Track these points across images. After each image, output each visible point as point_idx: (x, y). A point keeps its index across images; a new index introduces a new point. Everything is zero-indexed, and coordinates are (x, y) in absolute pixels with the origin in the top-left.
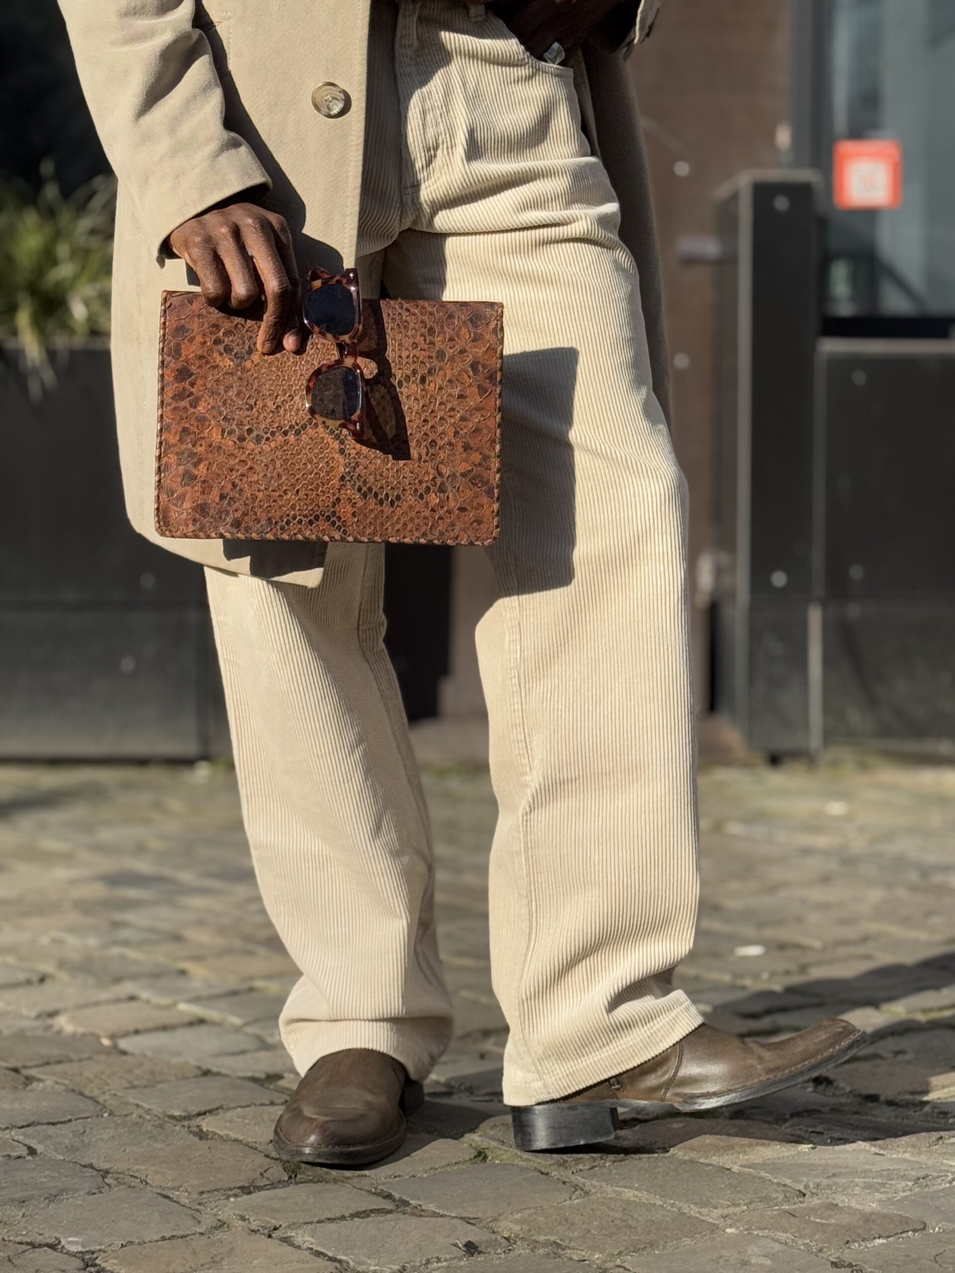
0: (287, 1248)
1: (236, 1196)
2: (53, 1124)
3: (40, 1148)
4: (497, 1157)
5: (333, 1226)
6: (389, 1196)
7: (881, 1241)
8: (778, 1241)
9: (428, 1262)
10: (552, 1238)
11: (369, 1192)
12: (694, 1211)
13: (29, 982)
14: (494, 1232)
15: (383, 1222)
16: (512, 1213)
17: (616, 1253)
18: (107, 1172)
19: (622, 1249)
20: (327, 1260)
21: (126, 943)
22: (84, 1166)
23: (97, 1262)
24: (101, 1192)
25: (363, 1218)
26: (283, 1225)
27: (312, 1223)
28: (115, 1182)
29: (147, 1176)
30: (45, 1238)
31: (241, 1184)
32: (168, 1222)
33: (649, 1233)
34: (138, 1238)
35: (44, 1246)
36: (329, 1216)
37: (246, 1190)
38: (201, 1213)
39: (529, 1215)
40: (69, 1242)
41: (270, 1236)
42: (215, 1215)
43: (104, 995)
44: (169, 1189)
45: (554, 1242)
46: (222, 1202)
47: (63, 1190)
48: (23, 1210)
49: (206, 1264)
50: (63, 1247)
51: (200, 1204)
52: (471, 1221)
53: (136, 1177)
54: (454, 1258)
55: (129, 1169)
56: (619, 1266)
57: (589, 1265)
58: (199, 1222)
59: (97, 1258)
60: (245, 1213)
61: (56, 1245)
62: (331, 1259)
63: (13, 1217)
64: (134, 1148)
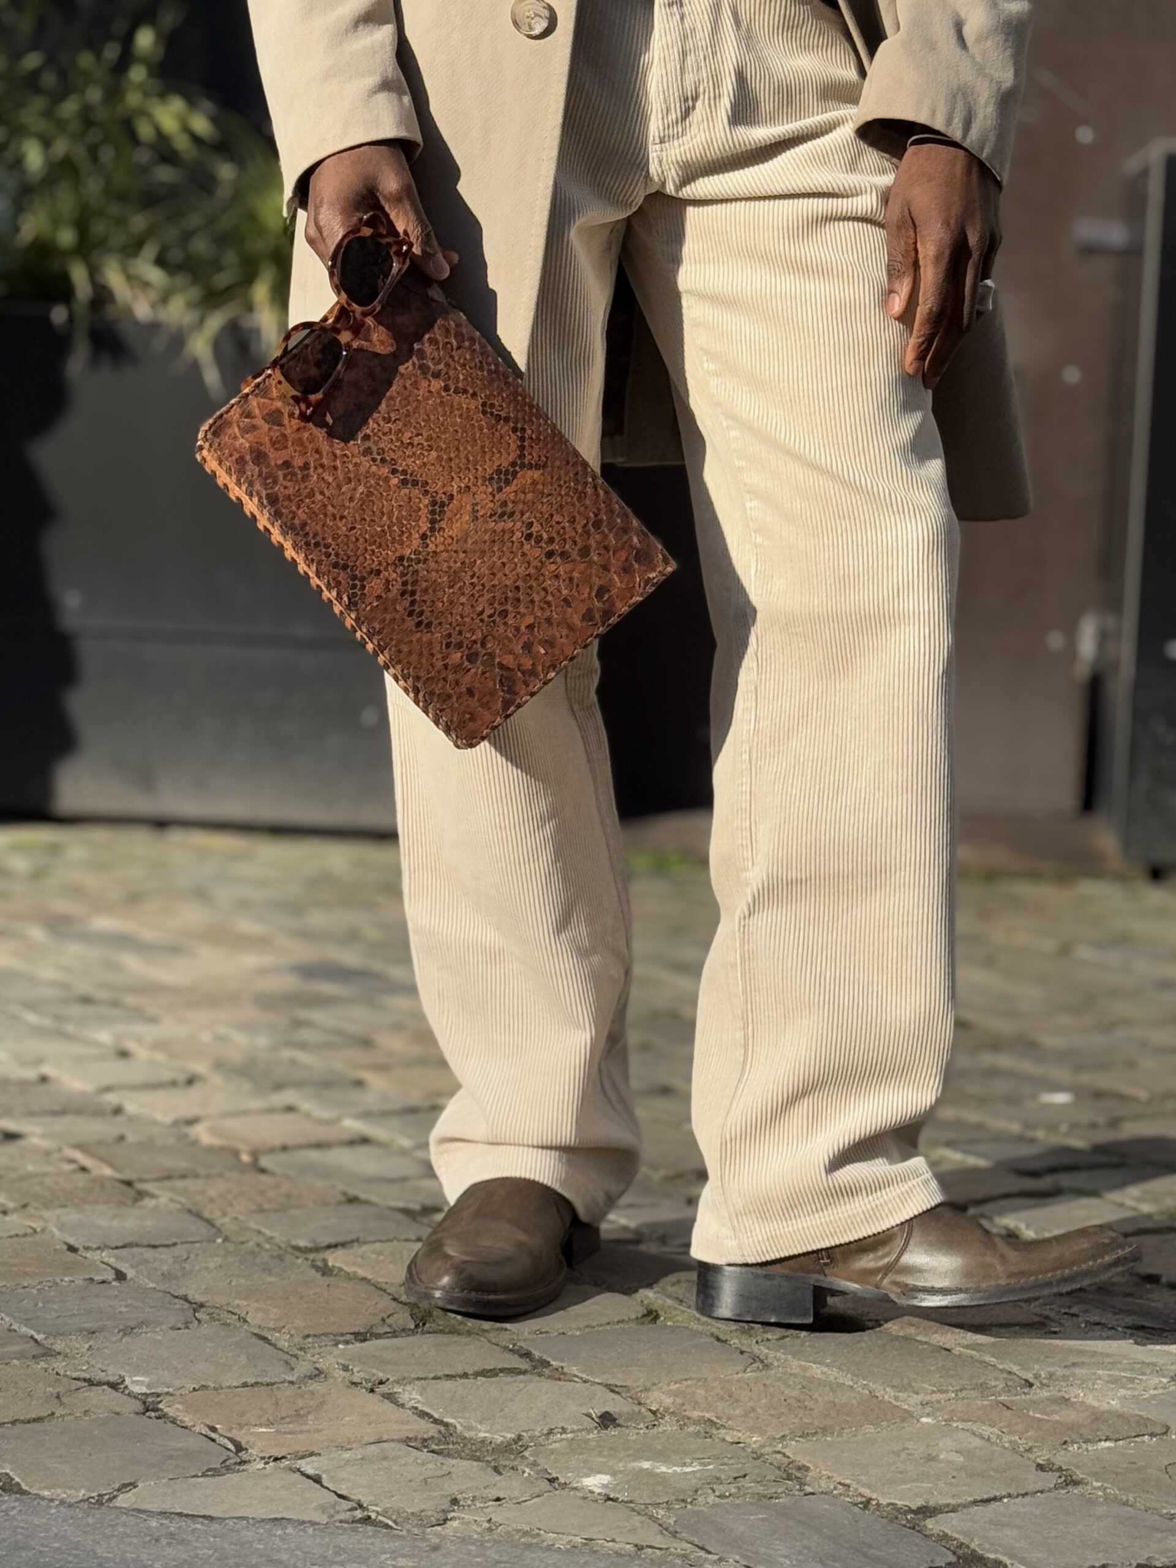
0: (388, 1405)
1: (347, 1342)
2: (155, 1247)
3: (130, 1273)
4: (670, 1319)
5: (448, 1384)
6: (527, 1355)
7: (1108, 1444)
8: (981, 1437)
9: (551, 1432)
10: (707, 1415)
11: (506, 1348)
12: (888, 1394)
13: (174, 1084)
14: (640, 1404)
15: (510, 1383)
16: (669, 1384)
17: (778, 1437)
18: (202, 1306)
19: (787, 1432)
20: (432, 1422)
21: (303, 1046)
22: (177, 1297)
23: (160, 1406)
24: (188, 1328)
25: (489, 1377)
26: (391, 1380)
27: (425, 1379)
28: (208, 1317)
29: (247, 1313)
30: (107, 1375)
31: (356, 1330)
32: (255, 1366)
33: (826, 1416)
34: (214, 1382)
35: (104, 1384)
36: (447, 1372)
37: (361, 1337)
38: (298, 1359)
39: (687, 1387)
40: (133, 1382)
41: (372, 1391)
42: (315, 1362)
43: (257, 1103)
44: (269, 1329)
45: (709, 1419)
46: (328, 1348)
47: (142, 1323)
48: (91, 1343)
49: (288, 1416)
50: (126, 1387)
51: (301, 1349)
52: (617, 1389)
53: (235, 1314)
54: (583, 1430)
55: (228, 1304)
56: (779, 1452)
57: (743, 1448)
58: (293, 1369)
59: (160, 1402)
60: (350, 1363)
61: (119, 1384)
62: (437, 1421)
63: (77, 1349)
64: (242, 1281)
